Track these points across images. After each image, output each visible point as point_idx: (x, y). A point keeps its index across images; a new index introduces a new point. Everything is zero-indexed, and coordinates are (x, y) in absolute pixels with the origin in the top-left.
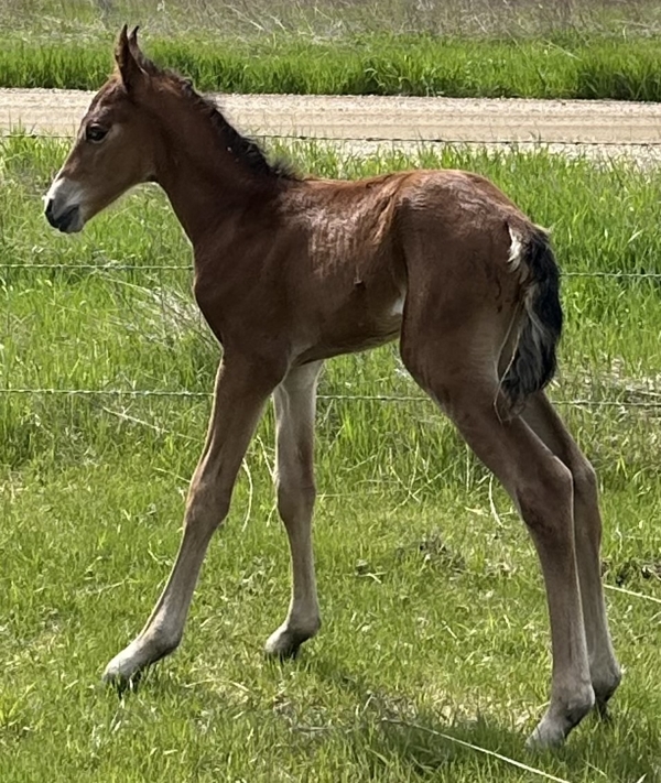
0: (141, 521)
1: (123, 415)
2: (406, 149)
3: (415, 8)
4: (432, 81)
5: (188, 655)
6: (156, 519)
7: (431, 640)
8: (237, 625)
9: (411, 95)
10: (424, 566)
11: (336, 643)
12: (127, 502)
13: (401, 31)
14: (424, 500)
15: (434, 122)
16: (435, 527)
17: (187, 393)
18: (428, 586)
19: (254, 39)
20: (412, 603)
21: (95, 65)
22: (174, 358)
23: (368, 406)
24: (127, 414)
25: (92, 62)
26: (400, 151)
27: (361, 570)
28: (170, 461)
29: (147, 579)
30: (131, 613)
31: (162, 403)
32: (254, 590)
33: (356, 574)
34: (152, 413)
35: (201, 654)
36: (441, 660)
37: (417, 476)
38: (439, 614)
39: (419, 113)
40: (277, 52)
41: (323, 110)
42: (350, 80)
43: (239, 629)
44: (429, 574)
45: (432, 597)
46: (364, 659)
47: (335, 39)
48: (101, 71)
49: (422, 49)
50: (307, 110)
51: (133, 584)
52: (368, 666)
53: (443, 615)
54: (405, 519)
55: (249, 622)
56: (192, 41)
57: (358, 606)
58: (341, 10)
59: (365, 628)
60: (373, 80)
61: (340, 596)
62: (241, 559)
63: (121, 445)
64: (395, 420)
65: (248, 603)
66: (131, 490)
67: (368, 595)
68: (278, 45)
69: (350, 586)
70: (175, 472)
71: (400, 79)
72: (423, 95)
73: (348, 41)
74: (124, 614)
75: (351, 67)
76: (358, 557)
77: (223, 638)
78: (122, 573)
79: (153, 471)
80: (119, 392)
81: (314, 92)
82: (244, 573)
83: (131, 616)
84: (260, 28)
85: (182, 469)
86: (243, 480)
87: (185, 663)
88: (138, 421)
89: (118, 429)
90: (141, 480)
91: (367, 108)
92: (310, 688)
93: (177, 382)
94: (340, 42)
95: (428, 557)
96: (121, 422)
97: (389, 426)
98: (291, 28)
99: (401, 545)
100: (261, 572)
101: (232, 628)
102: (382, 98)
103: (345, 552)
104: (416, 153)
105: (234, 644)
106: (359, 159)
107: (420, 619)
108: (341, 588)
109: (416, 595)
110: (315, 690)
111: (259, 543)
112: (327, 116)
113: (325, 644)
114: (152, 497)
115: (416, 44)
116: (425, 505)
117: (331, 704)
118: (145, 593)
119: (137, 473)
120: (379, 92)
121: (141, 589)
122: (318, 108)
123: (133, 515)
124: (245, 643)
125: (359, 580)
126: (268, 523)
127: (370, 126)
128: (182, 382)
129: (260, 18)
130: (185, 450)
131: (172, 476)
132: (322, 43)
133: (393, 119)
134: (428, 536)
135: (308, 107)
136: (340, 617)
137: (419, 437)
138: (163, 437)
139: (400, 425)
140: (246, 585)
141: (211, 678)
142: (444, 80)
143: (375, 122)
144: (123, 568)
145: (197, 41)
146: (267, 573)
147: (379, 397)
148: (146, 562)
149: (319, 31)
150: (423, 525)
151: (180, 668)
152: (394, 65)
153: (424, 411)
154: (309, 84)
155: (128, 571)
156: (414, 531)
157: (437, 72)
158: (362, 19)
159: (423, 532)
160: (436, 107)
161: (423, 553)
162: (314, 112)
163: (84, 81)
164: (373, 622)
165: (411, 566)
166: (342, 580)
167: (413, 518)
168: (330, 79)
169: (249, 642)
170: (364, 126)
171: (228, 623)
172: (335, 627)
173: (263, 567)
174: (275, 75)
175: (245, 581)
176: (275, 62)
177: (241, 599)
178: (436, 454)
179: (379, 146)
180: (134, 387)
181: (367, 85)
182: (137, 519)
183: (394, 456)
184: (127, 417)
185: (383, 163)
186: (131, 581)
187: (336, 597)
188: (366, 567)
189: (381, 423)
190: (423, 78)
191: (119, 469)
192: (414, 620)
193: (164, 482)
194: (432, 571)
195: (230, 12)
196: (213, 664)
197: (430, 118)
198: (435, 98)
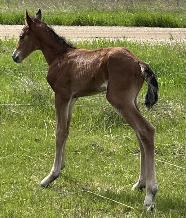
0: (17, 139)
1: (13, 111)
2: (89, 40)
3: (91, 2)
4: (96, 22)
5: (30, 174)
6: (22, 138)
7: (95, 170)
8: (43, 166)
9: (90, 26)
10: (93, 150)
11: (69, 171)
12: (14, 134)
13: (87, 8)
14: (93, 133)
15: (96, 33)
16: (96, 140)
17: (29, 105)
18: (94, 156)
19: (48, 11)
20: (90, 160)
21: (5, 18)
22: (26, 95)
23: (78, 108)
24: (14, 110)
25: (4, 17)
26: (87, 41)
27: (76, 151)
28: (25, 123)
29: (19, 154)
30: (15, 163)
31: (23, 107)
32: (48, 157)
33: (75, 152)
34: (20, 110)
35: (33, 174)
36: (97, 175)
37: (91, 127)
38: (97, 163)
39: (92, 30)
40: (54, 14)
41: (66, 29)
42: (74, 22)
43: (43, 167)
44: (94, 152)
45: (95, 159)
46: (77, 175)
47: (70, 10)
48: (7, 19)
49: (93, 13)
50: (62, 30)
51: (15, 156)
52: (78, 177)
53: (98, 163)
54: (88, 138)
55: (46, 165)
56: (31, 11)
57: (75, 161)
58: (71, 3)
59: (77, 167)
60: (80, 22)
61: (70, 158)
62: (44, 149)
63: (12, 119)
64: (85, 112)
65: (46, 160)
66: (15, 131)
67: (78, 158)
68: (54, 13)
69: (73, 156)
70: (26, 126)
71: (87, 21)
72: (93, 25)
73: (73, 11)
74: (13, 163)
75: (74, 18)
76: (75, 148)
77: (39, 169)
78: (12, 153)
79: (21, 125)
80: (11, 104)
81: (64, 25)
82: (45, 152)
83: (15, 164)
84: (50, 8)
85: (28, 125)
86: (45, 128)
87: (29, 176)
88: (17, 112)
89: (11, 115)
90: (17, 128)
91: (78, 29)
92: (62, 182)
93: (27, 102)
94: (71, 12)
95: (94, 148)
96: (12, 112)
97: (84, 114)
98: (58, 8)
99: (87, 145)
100: (49, 152)
101: (41, 167)
102: (82, 26)
103: (72, 147)
104: (91, 41)
105: (42, 171)
106: (76, 43)
107: (92, 164)
108: (71, 156)
109: (91, 158)
110: (64, 183)
111: (49, 144)
112: (68, 31)
113: (66, 171)
114: (20, 132)
115: (92, 12)
116: (93, 134)
117: (68, 187)
118: (18, 158)
119: (16, 126)
120: (82, 25)
121: (17, 157)
122: (65, 29)
123: (15, 137)
124: (45, 171)
125: (76, 154)
126: (51, 139)
127: (79, 34)
128: (28, 102)
129: (50, 5)
130: (29, 120)
131: (26, 127)
132: (66, 12)
133: (85, 32)
134: (94, 142)
135: (62, 29)
136: (71, 164)
137: (92, 116)
138: (23, 116)
139: (87, 113)
140: (46, 155)
141: (36, 180)
142: (99, 21)
143: (80, 33)
144: (13, 151)
145: (33, 11)
146: (51, 152)
147: (81, 106)
148: (19, 150)
149: (66, 8)
150: (93, 140)
151: (28, 177)
152: (85, 18)
153: (93, 109)
154: (63, 23)
155: (14, 152)
156: (90, 141)
157: (97, 19)
158: (77, 5)
159: (93, 141)
160: (97, 29)
161: (92, 147)
162: (64, 30)
163: (2, 22)
164: (79, 165)
165: (89, 150)
166: (71, 154)
167: (90, 138)
168: (68, 21)
169: (46, 170)
170: (77, 34)
171: (40, 165)
172: (69, 167)
173: (50, 151)
174: (54, 20)
175: (45, 154)
176: (54, 17)
177: (44, 159)
178: (96, 121)
179: (81, 39)
180: (15, 103)
181: (78, 23)
182: (16, 138)
183: (85, 121)
184: (14, 111)
185: (82, 44)
186: (15, 154)
187: (69, 159)
188: (77, 151)
189: (81, 113)
190: (93, 21)
191: (12, 125)
192: (90, 164)
193: (24, 129)
194: (95, 152)
195: (42, 3)
196: (37, 176)
197: (95, 32)
198: (96, 26)
